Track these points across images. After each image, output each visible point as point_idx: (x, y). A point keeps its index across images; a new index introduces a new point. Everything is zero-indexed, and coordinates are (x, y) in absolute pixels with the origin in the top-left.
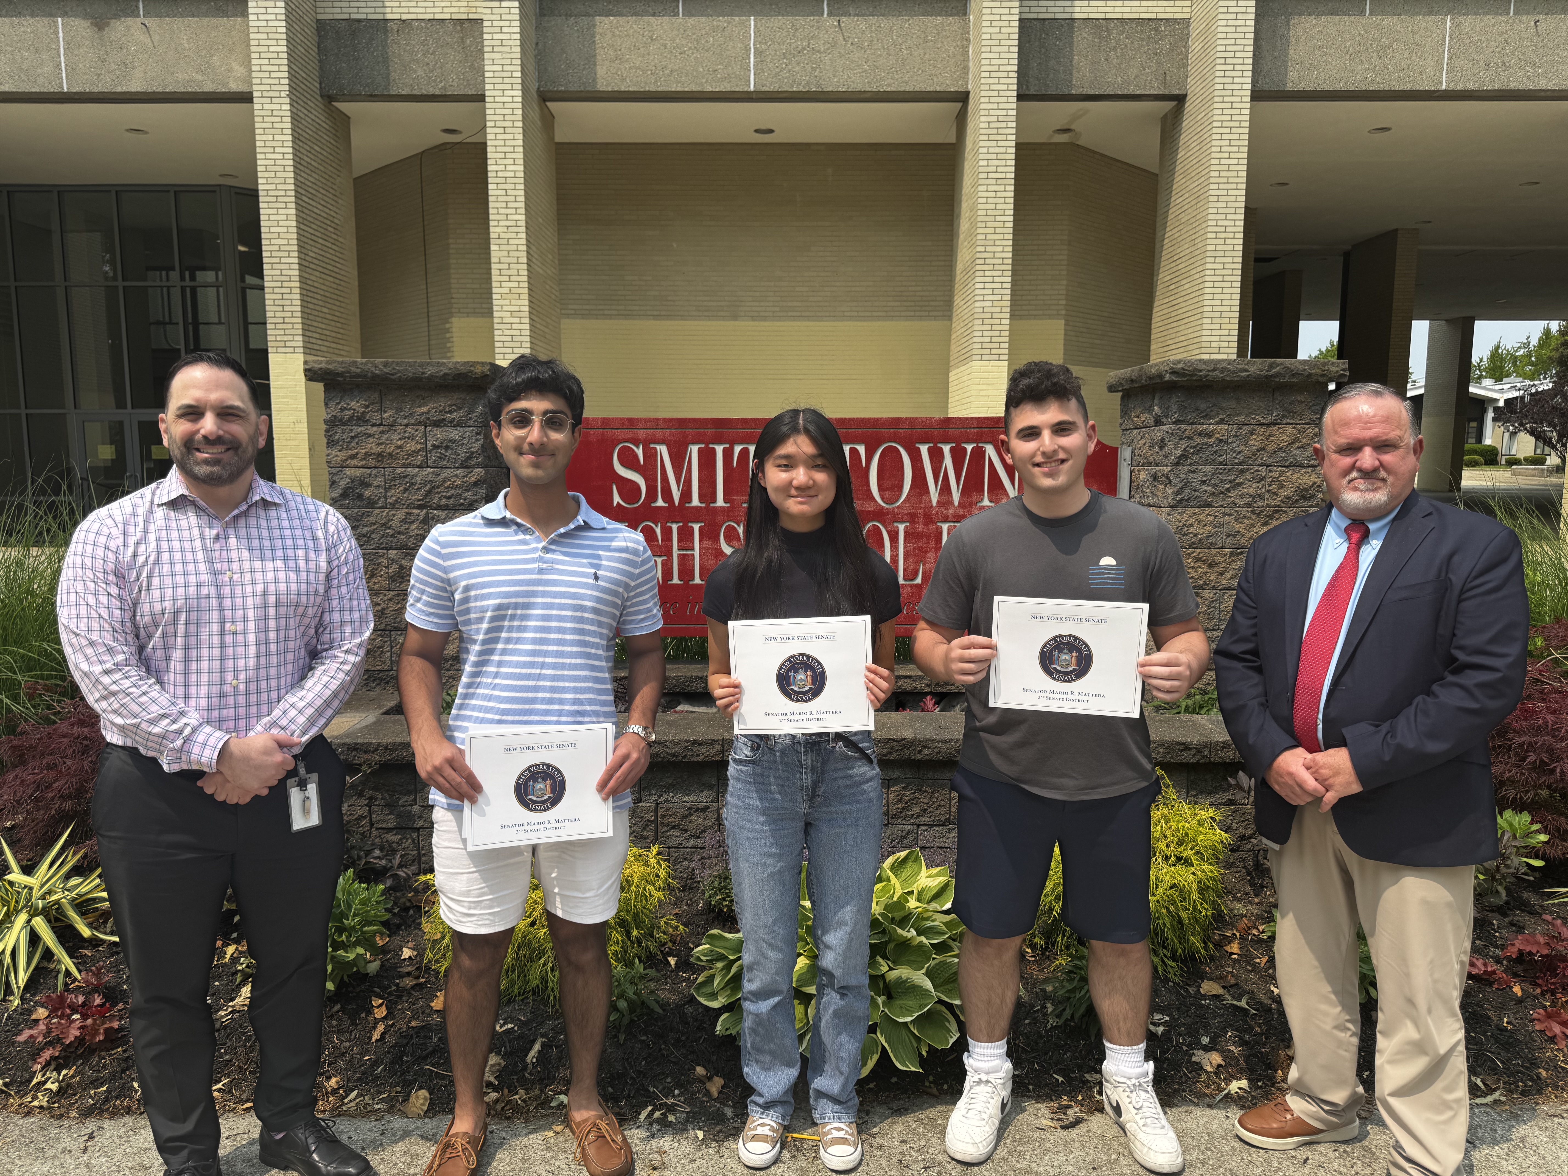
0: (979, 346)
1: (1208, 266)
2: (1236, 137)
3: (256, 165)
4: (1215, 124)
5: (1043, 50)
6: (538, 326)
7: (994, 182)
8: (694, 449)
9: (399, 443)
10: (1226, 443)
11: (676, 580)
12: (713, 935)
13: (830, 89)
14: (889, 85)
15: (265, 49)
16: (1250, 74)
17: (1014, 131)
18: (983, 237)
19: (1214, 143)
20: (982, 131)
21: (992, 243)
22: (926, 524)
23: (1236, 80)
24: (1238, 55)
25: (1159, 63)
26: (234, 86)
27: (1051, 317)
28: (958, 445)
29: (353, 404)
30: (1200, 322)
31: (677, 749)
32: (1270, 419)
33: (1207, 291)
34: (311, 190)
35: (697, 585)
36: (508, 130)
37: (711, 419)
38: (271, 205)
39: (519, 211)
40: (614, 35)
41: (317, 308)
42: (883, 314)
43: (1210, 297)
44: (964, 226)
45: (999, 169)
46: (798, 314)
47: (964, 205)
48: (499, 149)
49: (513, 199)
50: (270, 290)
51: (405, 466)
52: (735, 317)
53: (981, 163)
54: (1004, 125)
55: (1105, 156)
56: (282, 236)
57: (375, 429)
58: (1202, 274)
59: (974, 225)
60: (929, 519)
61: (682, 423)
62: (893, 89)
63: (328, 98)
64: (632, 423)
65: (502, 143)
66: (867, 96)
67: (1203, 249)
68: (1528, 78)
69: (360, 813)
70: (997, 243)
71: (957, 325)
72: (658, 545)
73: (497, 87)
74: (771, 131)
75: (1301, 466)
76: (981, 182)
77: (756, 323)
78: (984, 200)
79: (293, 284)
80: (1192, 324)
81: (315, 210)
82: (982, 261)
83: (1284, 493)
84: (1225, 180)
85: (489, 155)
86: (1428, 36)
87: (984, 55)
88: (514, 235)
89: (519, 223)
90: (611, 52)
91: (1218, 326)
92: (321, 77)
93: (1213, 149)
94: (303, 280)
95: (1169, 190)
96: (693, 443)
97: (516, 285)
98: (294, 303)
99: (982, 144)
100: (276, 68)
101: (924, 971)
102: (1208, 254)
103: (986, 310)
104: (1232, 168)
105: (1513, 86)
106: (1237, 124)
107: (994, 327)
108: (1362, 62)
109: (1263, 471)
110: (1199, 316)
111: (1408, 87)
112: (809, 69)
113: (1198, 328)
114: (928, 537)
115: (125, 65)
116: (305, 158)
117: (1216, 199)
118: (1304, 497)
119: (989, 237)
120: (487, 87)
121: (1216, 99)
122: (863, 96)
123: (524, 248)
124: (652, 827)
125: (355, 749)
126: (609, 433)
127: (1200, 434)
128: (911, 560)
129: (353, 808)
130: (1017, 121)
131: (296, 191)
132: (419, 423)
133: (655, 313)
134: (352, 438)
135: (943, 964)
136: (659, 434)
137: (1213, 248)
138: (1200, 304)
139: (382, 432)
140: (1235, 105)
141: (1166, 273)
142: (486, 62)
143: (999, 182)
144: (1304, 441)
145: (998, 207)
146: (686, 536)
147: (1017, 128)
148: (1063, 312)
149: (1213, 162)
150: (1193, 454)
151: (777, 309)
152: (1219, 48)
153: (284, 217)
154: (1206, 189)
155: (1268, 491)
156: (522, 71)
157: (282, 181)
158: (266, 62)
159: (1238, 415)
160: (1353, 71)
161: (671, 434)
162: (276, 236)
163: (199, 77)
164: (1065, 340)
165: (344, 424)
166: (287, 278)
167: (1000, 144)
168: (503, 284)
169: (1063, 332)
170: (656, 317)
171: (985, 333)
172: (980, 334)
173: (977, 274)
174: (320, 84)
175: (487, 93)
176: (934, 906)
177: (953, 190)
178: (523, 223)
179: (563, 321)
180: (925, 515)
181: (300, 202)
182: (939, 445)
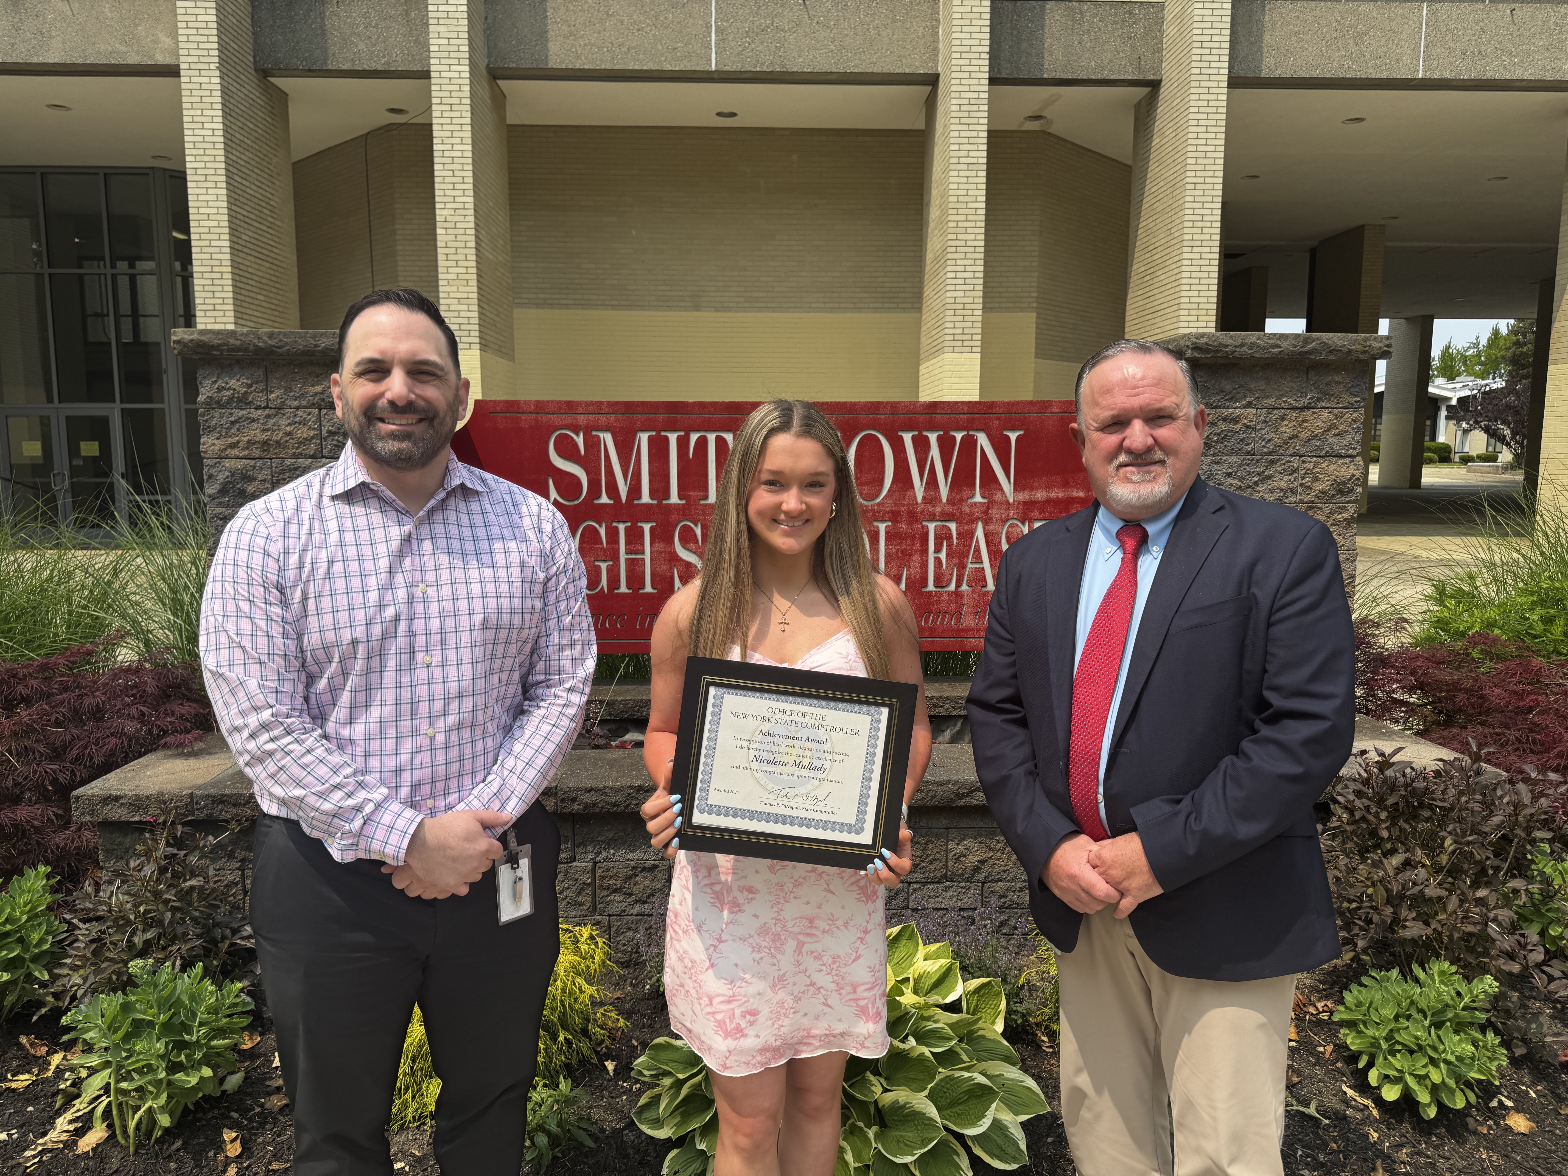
0: (951, 338)
1: (1185, 256)
2: (1213, 123)
3: (183, 142)
4: (1192, 110)
5: (1015, 32)
6: (488, 314)
7: (965, 167)
8: (644, 438)
9: (288, 429)
10: (1254, 429)
11: (623, 589)
12: (659, 1045)
13: (795, 70)
14: (856, 66)
15: (193, 18)
16: (1227, 58)
17: (986, 115)
18: (954, 224)
19: (1191, 129)
20: (953, 114)
21: (963, 230)
22: (910, 523)
23: (1213, 65)
24: (1215, 38)
25: (1133, 48)
26: (161, 59)
27: (1022, 309)
28: (946, 433)
29: (233, 383)
30: (1176, 314)
31: (619, 798)
32: (1304, 401)
33: (1183, 281)
34: (243, 169)
35: (648, 594)
36: (454, 107)
37: (663, 403)
38: (200, 184)
39: (467, 193)
40: (567, 10)
41: (252, 294)
42: (851, 306)
43: (1187, 288)
44: (934, 213)
45: (972, 154)
46: (764, 305)
47: (934, 192)
48: (445, 127)
49: (460, 180)
50: (200, 275)
51: (295, 456)
52: (697, 308)
53: (953, 147)
54: (975, 108)
55: (1076, 145)
56: (211, 217)
57: (260, 412)
58: (1179, 264)
59: (944, 212)
60: (913, 517)
61: (630, 407)
62: (860, 70)
63: (264, 73)
64: (570, 406)
65: (449, 121)
66: (834, 77)
67: (1180, 239)
68: (1505, 67)
69: (231, 878)
70: (969, 230)
71: (928, 317)
72: (602, 549)
73: (443, 61)
74: (734, 115)
75: (1340, 456)
76: (952, 167)
77: (719, 314)
78: (955, 186)
79: (224, 269)
80: (1169, 316)
81: (248, 190)
82: (953, 249)
83: (1319, 486)
84: (1202, 167)
85: (435, 134)
86: (1405, 23)
87: (955, 35)
88: (461, 219)
89: (467, 206)
90: (564, 27)
91: (1195, 318)
92: (255, 50)
93: (1190, 135)
94: (235, 264)
95: (1144, 178)
96: (643, 430)
97: (464, 270)
98: (226, 288)
99: (953, 127)
100: (204, 39)
101: (926, 1093)
102: (1185, 243)
103: (958, 300)
104: (1209, 155)
105: (1489, 75)
106: (1214, 110)
107: (966, 318)
108: (1339, 49)
109: (1295, 462)
110: (1176, 307)
111: (1385, 75)
112: (773, 48)
113: (1175, 320)
114: (913, 538)
115: (42, 33)
116: (237, 135)
117: (1192, 186)
118: (1341, 492)
119: (960, 224)
120: (432, 61)
121: (1193, 84)
122: (829, 77)
123: (473, 232)
124: (589, 891)
125: (222, 802)
126: (544, 418)
127: (1224, 420)
128: (893, 564)
129: (222, 872)
130: (989, 104)
131: (227, 170)
132: (312, 406)
133: (614, 303)
134: (232, 423)
135: (949, 1078)
136: (603, 419)
137: (1190, 237)
138: (1177, 295)
139: (268, 416)
140: (1211, 91)
141: (1141, 264)
142: (431, 35)
143: (971, 167)
144: (1342, 427)
145: (970, 193)
146: (634, 537)
147: (989, 111)
148: (1035, 305)
149: (1190, 148)
150: (1217, 442)
151: (742, 299)
152: (1196, 32)
153: (214, 198)
154: (1183, 176)
155: (1301, 485)
156: (470, 45)
157: (212, 158)
158: (194, 31)
159: (1267, 397)
160: (1329, 58)
161: (617, 420)
162: (206, 217)
163: (123, 48)
164: (1037, 333)
165: (222, 407)
166: (218, 263)
167: (972, 127)
168: (450, 270)
169: (1034, 325)
170: (615, 307)
171: (957, 325)
172: (951, 325)
173: (949, 262)
174: (254, 57)
175: (433, 68)
176: (935, 998)
177: (923, 178)
178: (472, 206)
179: (515, 311)
180: (909, 512)
181: (232, 182)
182: (925, 433)
